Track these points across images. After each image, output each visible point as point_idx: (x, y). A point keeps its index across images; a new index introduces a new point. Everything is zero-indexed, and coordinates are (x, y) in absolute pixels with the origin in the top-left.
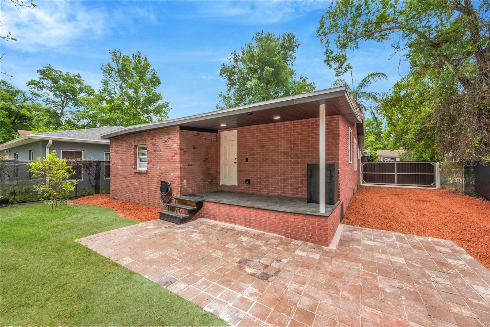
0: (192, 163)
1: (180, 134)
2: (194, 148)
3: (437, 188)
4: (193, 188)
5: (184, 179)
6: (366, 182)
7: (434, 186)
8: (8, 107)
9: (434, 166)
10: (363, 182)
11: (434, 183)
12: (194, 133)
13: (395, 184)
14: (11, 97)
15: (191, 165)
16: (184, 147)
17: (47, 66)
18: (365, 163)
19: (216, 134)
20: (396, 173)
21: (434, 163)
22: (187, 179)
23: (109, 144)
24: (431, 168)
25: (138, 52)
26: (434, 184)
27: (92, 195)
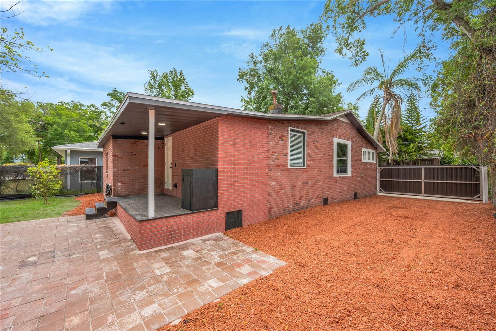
0: (129, 168)
1: (113, 142)
2: (132, 155)
3: (484, 202)
4: (130, 190)
5: (119, 182)
6: (385, 191)
7: (478, 199)
8: (95, 125)
9: (479, 172)
10: (381, 191)
11: (479, 195)
12: (132, 141)
13: (421, 195)
14: (97, 116)
15: (128, 170)
16: (118, 154)
17: (114, 89)
18: (383, 167)
19: (162, 141)
20: (423, 181)
21: (479, 168)
22: (122, 182)
23: (102, 151)
24: (475, 174)
25: (174, 68)
26: (479, 197)
27: (94, 193)
